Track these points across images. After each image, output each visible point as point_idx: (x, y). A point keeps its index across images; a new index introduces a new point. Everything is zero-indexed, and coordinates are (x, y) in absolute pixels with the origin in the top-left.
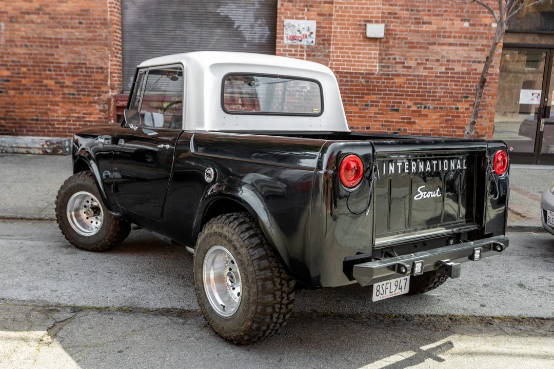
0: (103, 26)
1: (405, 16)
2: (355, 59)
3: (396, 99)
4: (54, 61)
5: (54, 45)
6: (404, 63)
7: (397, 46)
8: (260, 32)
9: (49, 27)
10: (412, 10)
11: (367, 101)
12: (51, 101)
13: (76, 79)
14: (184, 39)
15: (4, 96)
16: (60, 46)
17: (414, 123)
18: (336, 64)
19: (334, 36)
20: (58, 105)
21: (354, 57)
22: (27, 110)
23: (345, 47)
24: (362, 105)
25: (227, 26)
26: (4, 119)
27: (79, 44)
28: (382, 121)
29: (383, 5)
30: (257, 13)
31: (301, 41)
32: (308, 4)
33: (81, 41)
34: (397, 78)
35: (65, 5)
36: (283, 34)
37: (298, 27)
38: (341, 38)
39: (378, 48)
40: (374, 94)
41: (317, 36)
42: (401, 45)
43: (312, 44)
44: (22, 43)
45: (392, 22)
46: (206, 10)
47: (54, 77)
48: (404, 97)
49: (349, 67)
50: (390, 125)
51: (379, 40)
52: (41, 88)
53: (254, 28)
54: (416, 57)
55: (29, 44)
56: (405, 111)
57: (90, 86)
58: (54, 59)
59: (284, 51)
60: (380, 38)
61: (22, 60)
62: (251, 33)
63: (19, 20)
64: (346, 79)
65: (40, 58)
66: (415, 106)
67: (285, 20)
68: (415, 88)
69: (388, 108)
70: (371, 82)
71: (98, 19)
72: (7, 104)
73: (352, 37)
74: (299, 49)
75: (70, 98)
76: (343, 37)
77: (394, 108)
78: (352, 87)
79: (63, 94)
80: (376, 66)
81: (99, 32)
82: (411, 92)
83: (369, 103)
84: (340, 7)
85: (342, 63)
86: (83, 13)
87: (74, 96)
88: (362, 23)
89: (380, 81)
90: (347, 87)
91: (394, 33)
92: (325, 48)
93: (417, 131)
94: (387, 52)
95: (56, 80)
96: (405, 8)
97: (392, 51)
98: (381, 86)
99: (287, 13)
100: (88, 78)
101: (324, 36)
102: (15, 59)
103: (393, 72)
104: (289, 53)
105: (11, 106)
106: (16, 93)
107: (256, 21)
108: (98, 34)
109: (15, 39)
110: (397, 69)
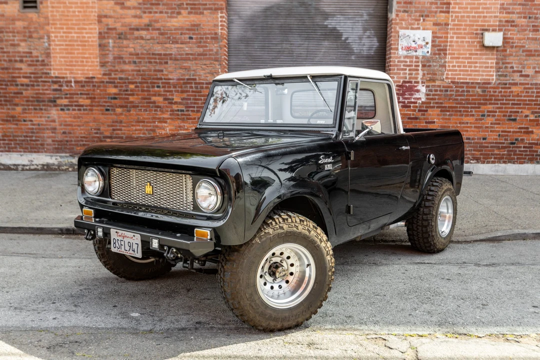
0: (213, 41)
1: (523, 24)
2: (471, 69)
3: (514, 108)
4: (163, 77)
5: (163, 61)
6: (521, 72)
7: (514, 54)
8: (368, 44)
9: (158, 43)
10: (530, 18)
11: (484, 112)
12: (159, 118)
13: (185, 95)
14: (291, 52)
15: (111, 114)
16: (169, 62)
17: (532, 132)
18: (452, 74)
19: (449, 45)
20: (166, 122)
21: (470, 67)
22: (134, 128)
23: (461, 56)
24: (478, 115)
25: (335, 39)
26: (110, 137)
27: (189, 59)
28: (499, 131)
29: (500, 13)
30: (366, 24)
31: (416, 51)
32: (424, 14)
33: (191, 57)
34: (514, 86)
35: (175, 20)
36: (398, 45)
37: (413, 38)
38: (457, 48)
39: (495, 57)
40: (490, 104)
41: (433, 46)
42: (518, 53)
43: (428, 55)
44: (130, 60)
45: (509, 30)
46: (314, 22)
47: (163, 93)
48: (522, 106)
49: (466, 77)
50: (507, 136)
51: (496, 49)
52: (148, 105)
53: (362, 40)
54: (534, 66)
55: (137, 60)
56: (522, 120)
57: (200, 102)
58: (163, 75)
59: (398, 62)
60: (497, 47)
61: (130, 77)
62: (359, 45)
63: (128, 36)
64: (463, 89)
65: (148, 75)
66: (533, 115)
67: (400, 30)
68: (533, 96)
69: (505, 118)
70: (488, 91)
71: (209, 34)
72: (113, 122)
73: (468, 46)
74: (414, 60)
75: (178, 115)
76: (459, 46)
77: (511, 118)
78: (468, 97)
79: (171, 111)
80: (493, 75)
81: (210, 46)
82: (529, 100)
83: (486, 113)
84: (456, 16)
85: (458, 72)
86: (193, 28)
87: (183, 113)
88: (479, 32)
89: (497, 90)
90: (463, 98)
91: (511, 41)
92: (440, 58)
93: (535, 140)
94: (504, 61)
95: (165, 97)
96: (523, 15)
97: (509, 59)
98: (498, 96)
99: (402, 24)
100: (197, 94)
101: (440, 46)
102: (123, 76)
103: (511, 81)
104: (404, 63)
105: (118, 124)
106: (123, 111)
107: (365, 33)
108: (208, 48)
109: (124, 56)
110: (515, 78)
